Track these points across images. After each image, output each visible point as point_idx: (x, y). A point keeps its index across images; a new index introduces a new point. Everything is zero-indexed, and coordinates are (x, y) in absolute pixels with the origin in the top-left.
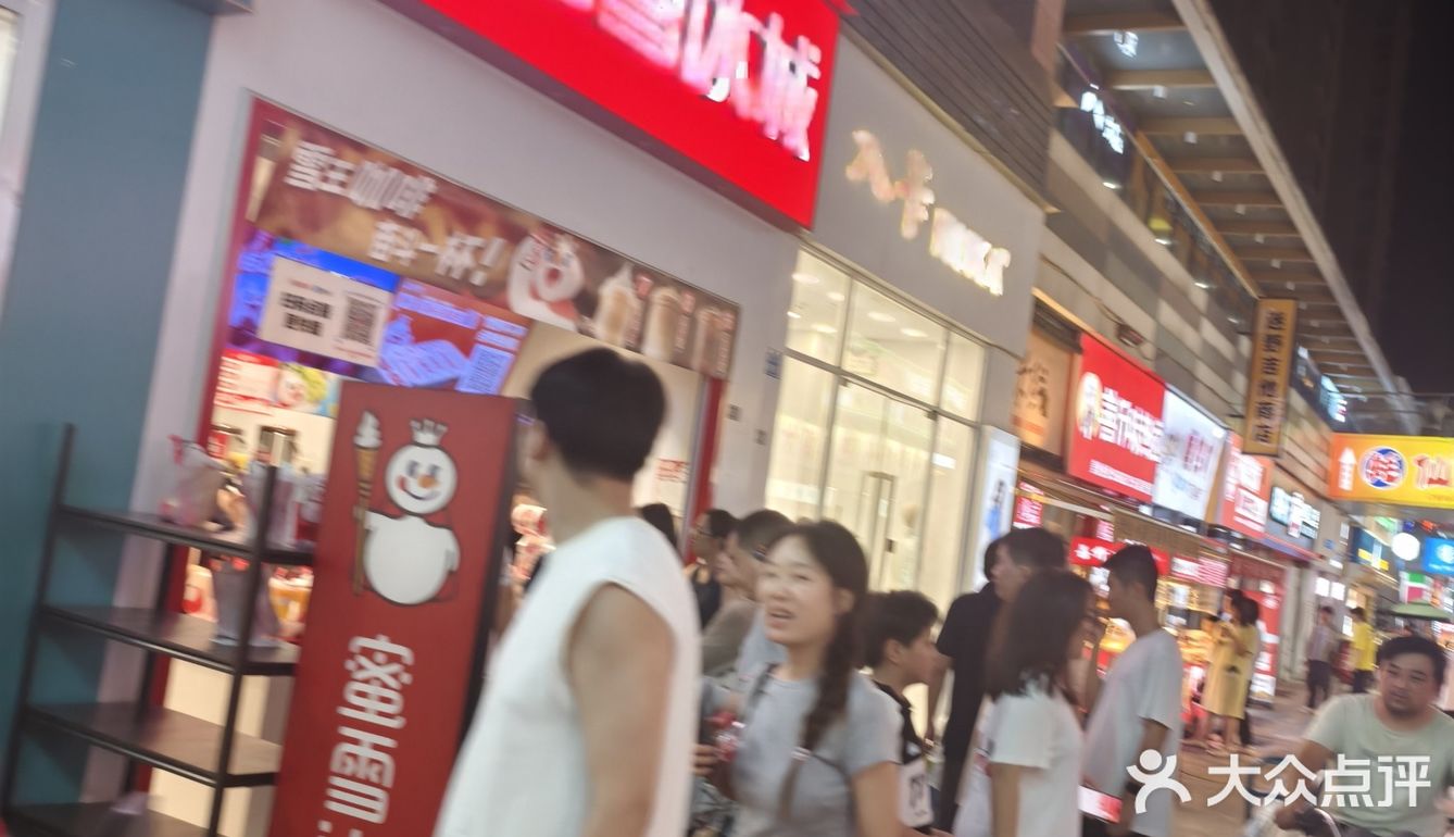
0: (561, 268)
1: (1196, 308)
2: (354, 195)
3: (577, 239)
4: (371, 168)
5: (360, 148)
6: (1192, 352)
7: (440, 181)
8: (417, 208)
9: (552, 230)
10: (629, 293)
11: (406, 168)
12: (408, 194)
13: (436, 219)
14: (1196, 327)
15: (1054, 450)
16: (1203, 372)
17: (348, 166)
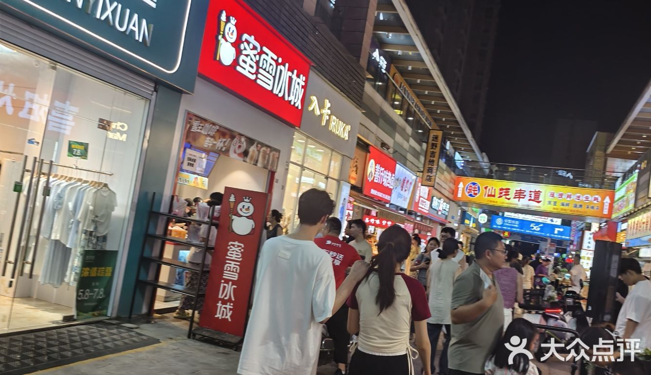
0: (241, 145)
1: (408, 135)
2: (203, 132)
3: (246, 137)
4: (207, 125)
5: (205, 120)
6: (406, 150)
7: (220, 126)
8: (214, 133)
9: (241, 135)
10: (256, 150)
11: (214, 124)
12: (213, 130)
13: (217, 135)
14: (408, 141)
15: (359, 186)
16: (410, 157)
17: (203, 125)
